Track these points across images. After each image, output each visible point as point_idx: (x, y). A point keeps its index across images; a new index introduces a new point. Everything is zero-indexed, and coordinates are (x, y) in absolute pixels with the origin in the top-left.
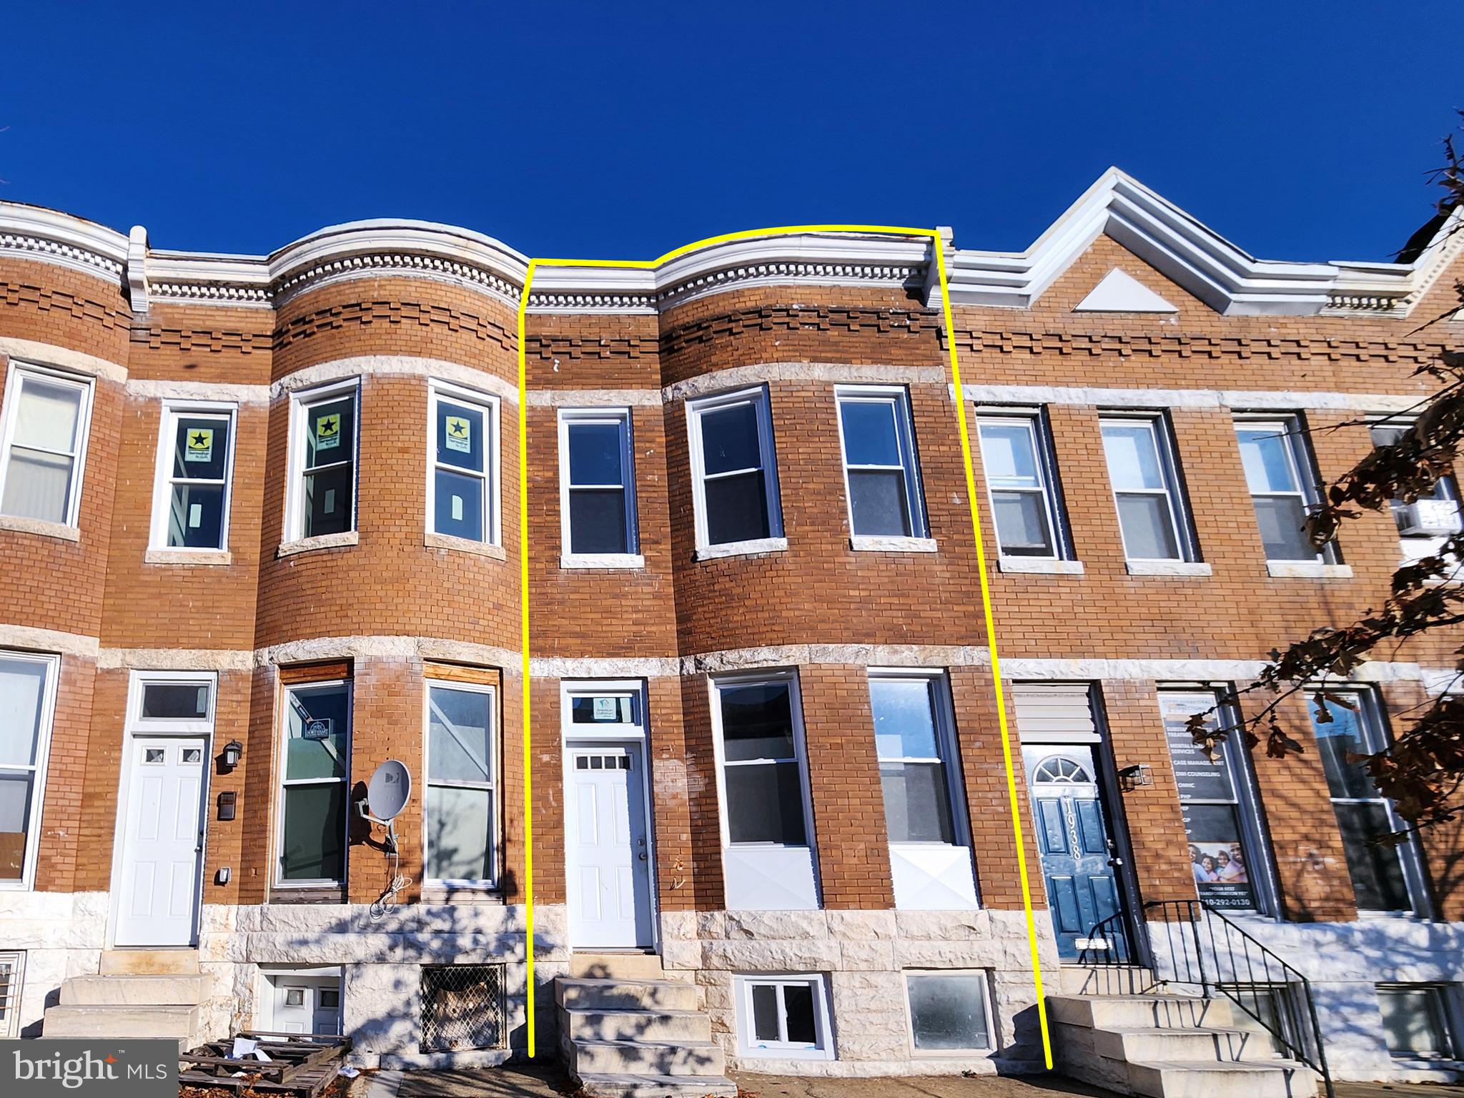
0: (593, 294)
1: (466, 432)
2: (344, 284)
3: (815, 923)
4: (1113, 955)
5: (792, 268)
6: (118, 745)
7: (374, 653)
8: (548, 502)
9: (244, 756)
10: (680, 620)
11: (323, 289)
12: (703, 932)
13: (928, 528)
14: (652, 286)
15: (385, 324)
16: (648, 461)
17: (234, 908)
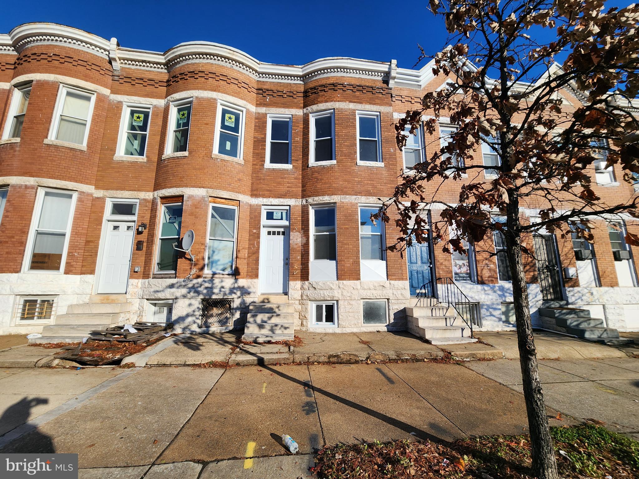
0: (282, 75)
1: (233, 120)
2: (190, 64)
3: (335, 285)
4: (427, 295)
5: (345, 70)
6: (100, 224)
7: (191, 193)
8: (262, 145)
9: (147, 229)
10: (302, 187)
11: (183, 66)
12: (302, 288)
13: (382, 159)
14: (301, 74)
15: (203, 79)
16: (296, 133)
17: (140, 280)
